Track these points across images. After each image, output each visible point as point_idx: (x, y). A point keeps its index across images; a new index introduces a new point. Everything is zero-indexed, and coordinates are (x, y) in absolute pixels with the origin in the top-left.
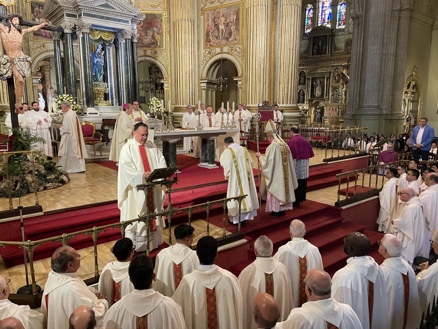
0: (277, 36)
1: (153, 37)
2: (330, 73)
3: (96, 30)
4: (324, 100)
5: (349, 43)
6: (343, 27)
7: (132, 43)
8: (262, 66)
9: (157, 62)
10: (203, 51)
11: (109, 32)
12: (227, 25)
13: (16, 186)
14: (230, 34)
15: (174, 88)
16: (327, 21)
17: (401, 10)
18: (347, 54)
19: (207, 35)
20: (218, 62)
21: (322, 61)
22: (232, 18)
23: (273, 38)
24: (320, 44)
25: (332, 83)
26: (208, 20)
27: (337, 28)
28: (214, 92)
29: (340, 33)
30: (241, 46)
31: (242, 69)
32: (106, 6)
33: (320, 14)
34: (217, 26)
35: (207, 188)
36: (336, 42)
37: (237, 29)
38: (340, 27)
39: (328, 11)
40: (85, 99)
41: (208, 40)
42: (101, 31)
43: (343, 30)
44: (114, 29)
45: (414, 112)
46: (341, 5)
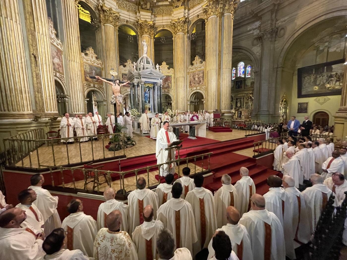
0: (221, 82)
1: (168, 84)
2: (244, 96)
3: (147, 83)
4: (242, 108)
5: (253, 83)
6: (249, 76)
7: (160, 87)
8: (214, 94)
9: (170, 94)
10: (188, 89)
11: (151, 84)
12: (199, 78)
13: (116, 146)
14: (200, 82)
15: (176, 104)
16: (242, 74)
17: (277, 68)
18: (252, 88)
19: (190, 82)
20: (195, 93)
21: (240, 91)
22: (201, 75)
23: (219, 83)
24: (239, 84)
25: (245, 101)
26: (191, 77)
27: (247, 77)
28: (193, 106)
29: (248, 79)
30: (205, 87)
31: (205, 96)
32: (151, 73)
33: (239, 71)
34: (194, 79)
35: (193, 148)
36: (246, 83)
37: (203, 80)
38: (248, 77)
39: (243, 70)
40: (141, 110)
41: (190, 85)
42: (148, 83)
43: (249, 78)
44: (153, 82)
45: (285, 113)
46: (248, 67)
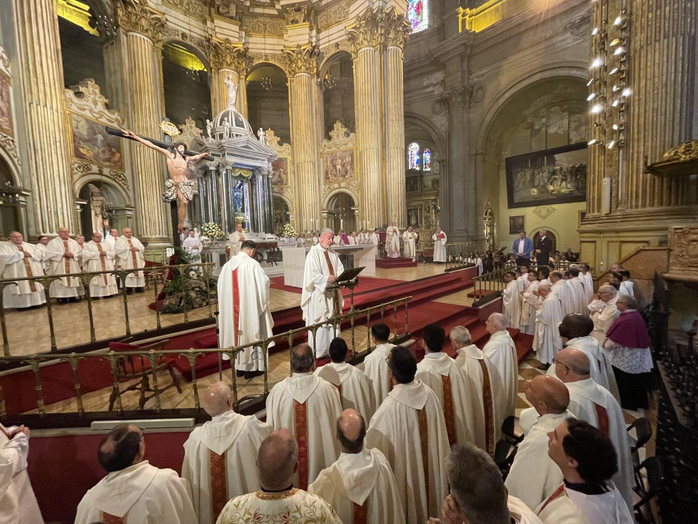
0: (387, 172)
1: (280, 176)
2: (422, 205)
3: (237, 167)
4: (419, 227)
5: (436, 182)
6: (429, 169)
8: (376, 197)
9: (284, 198)
10: (323, 187)
11: (248, 169)
12: (343, 165)
13: (181, 302)
14: (346, 172)
15: (298, 218)
16: (415, 165)
17: (476, 155)
18: (435, 190)
19: (327, 173)
20: (336, 195)
21: (415, 196)
22: (347, 159)
23: (384, 174)
24: (412, 183)
25: (424, 213)
26: (327, 162)
27: (424, 170)
29: (427, 174)
30: (356, 182)
31: (358, 200)
33: (409, 160)
34: (335, 166)
36: (424, 181)
37: (352, 168)
38: (426, 170)
39: (416, 158)
41: (327, 178)
42: (241, 168)
44: (252, 166)
45: (492, 234)
46: (426, 153)
